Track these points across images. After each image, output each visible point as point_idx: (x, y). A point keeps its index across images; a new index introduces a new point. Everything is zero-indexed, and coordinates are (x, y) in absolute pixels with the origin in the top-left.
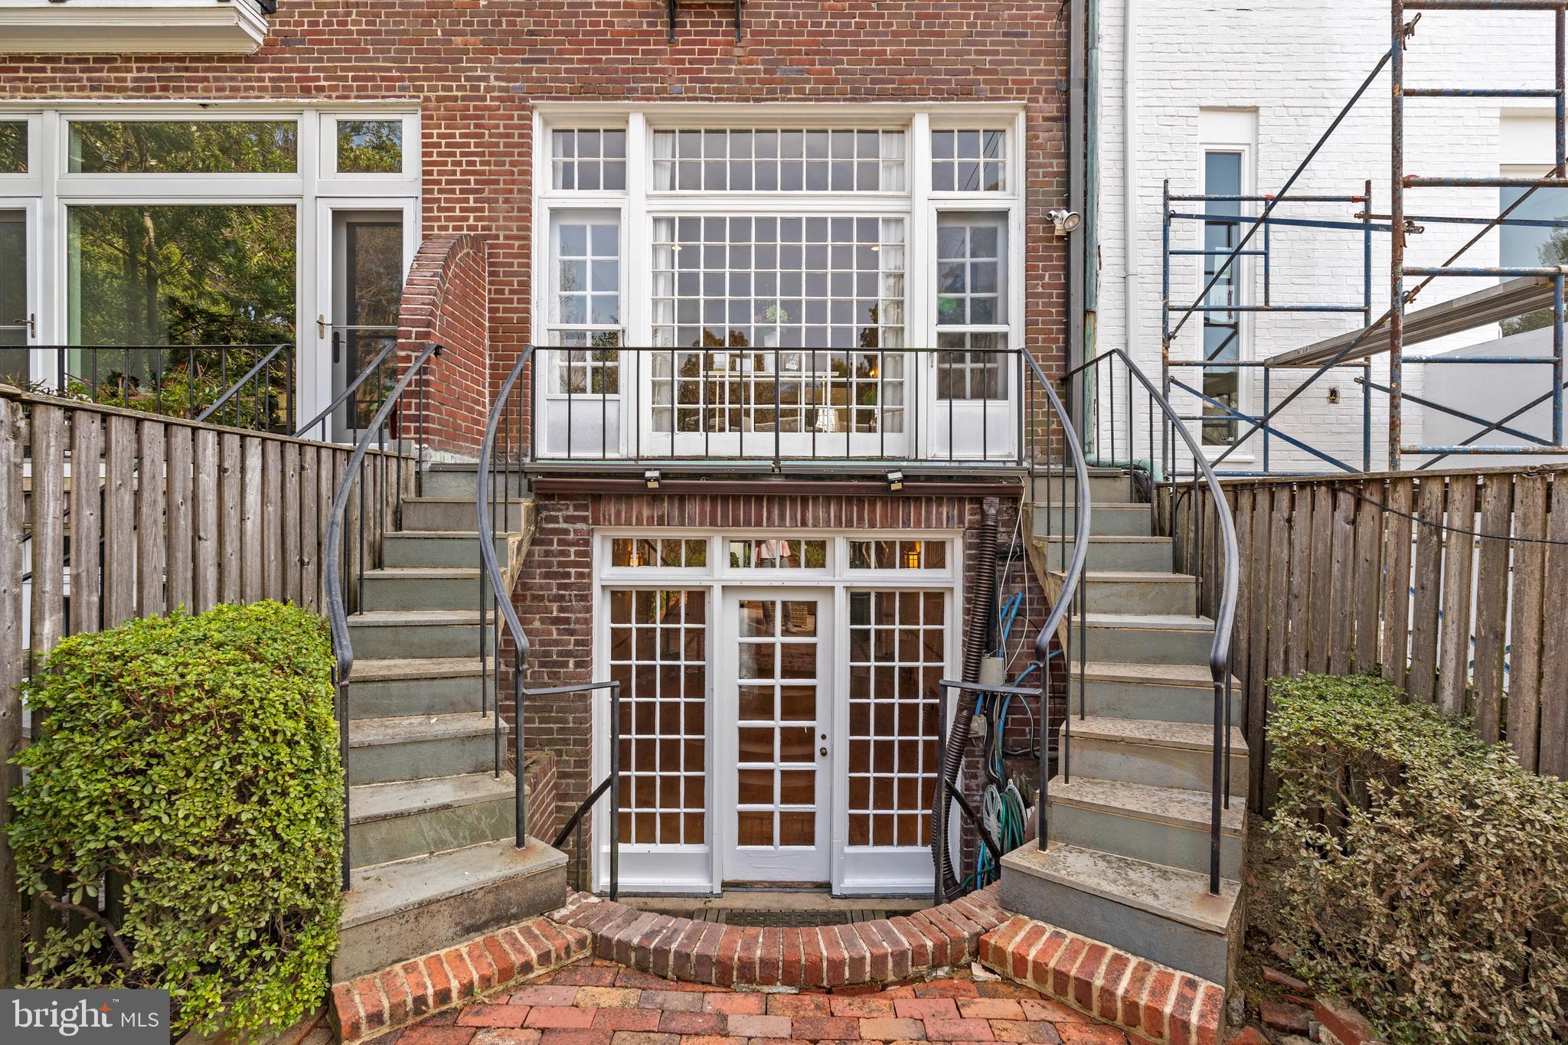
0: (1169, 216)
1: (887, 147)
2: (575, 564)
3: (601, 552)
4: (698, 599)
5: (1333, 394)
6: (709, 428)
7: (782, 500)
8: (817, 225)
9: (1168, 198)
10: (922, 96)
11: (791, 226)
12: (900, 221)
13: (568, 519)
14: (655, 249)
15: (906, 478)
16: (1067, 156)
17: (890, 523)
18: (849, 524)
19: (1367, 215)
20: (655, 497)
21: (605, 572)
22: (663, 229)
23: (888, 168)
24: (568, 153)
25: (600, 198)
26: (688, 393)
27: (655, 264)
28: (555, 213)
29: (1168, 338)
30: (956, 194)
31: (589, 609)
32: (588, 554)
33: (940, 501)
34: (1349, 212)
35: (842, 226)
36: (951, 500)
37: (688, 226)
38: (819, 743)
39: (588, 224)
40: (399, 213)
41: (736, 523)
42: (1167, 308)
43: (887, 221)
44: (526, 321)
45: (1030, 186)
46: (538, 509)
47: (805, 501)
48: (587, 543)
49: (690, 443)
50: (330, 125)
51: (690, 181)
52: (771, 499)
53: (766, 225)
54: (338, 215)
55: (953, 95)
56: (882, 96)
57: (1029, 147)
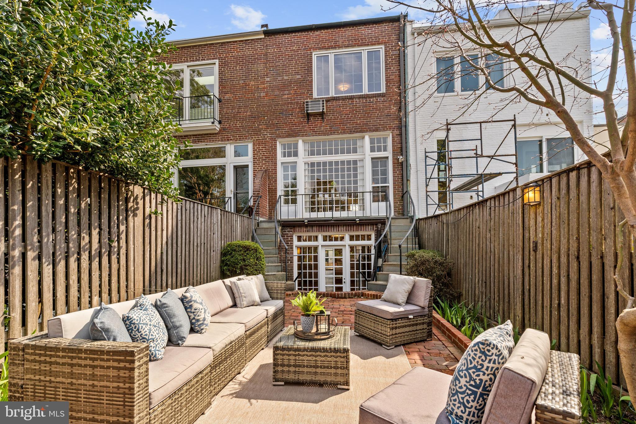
0: (426, 157)
1: (359, 143)
2: (290, 241)
3: (295, 239)
4: (316, 249)
5: (471, 197)
6: (318, 211)
7: (334, 226)
8: (343, 162)
9: (426, 152)
10: (367, 131)
11: (337, 163)
12: (363, 160)
13: (288, 231)
14: (305, 170)
15: (360, 220)
16: (402, 143)
17: (357, 230)
18: (348, 231)
19: (476, 154)
20: (306, 226)
21: (296, 243)
22: (307, 165)
23: (360, 147)
24: (285, 149)
25: (292, 159)
26: (313, 203)
27: (305, 173)
28: (282, 163)
29: (427, 185)
30: (376, 153)
31: (293, 251)
32: (292, 239)
33: (368, 225)
34: (472, 153)
35: (349, 162)
36: (371, 225)
37: (313, 164)
38: (343, 281)
39: (290, 165)
40: (248, 165)
41: (324, 231)
42: (426, 178)
43: (359, 160)
44: (276, 188)
45: (393, 150)
46: (282, 229)
47: (339, 226)
48: (292, 236)
49: (314, 215)
50: (232, 147)
51: (312, 153)
52: (331, 226)
53: (331, 163)
54: (234, 166)
55: (374, 131)
56: (357, 132)
57: (393, 142)
